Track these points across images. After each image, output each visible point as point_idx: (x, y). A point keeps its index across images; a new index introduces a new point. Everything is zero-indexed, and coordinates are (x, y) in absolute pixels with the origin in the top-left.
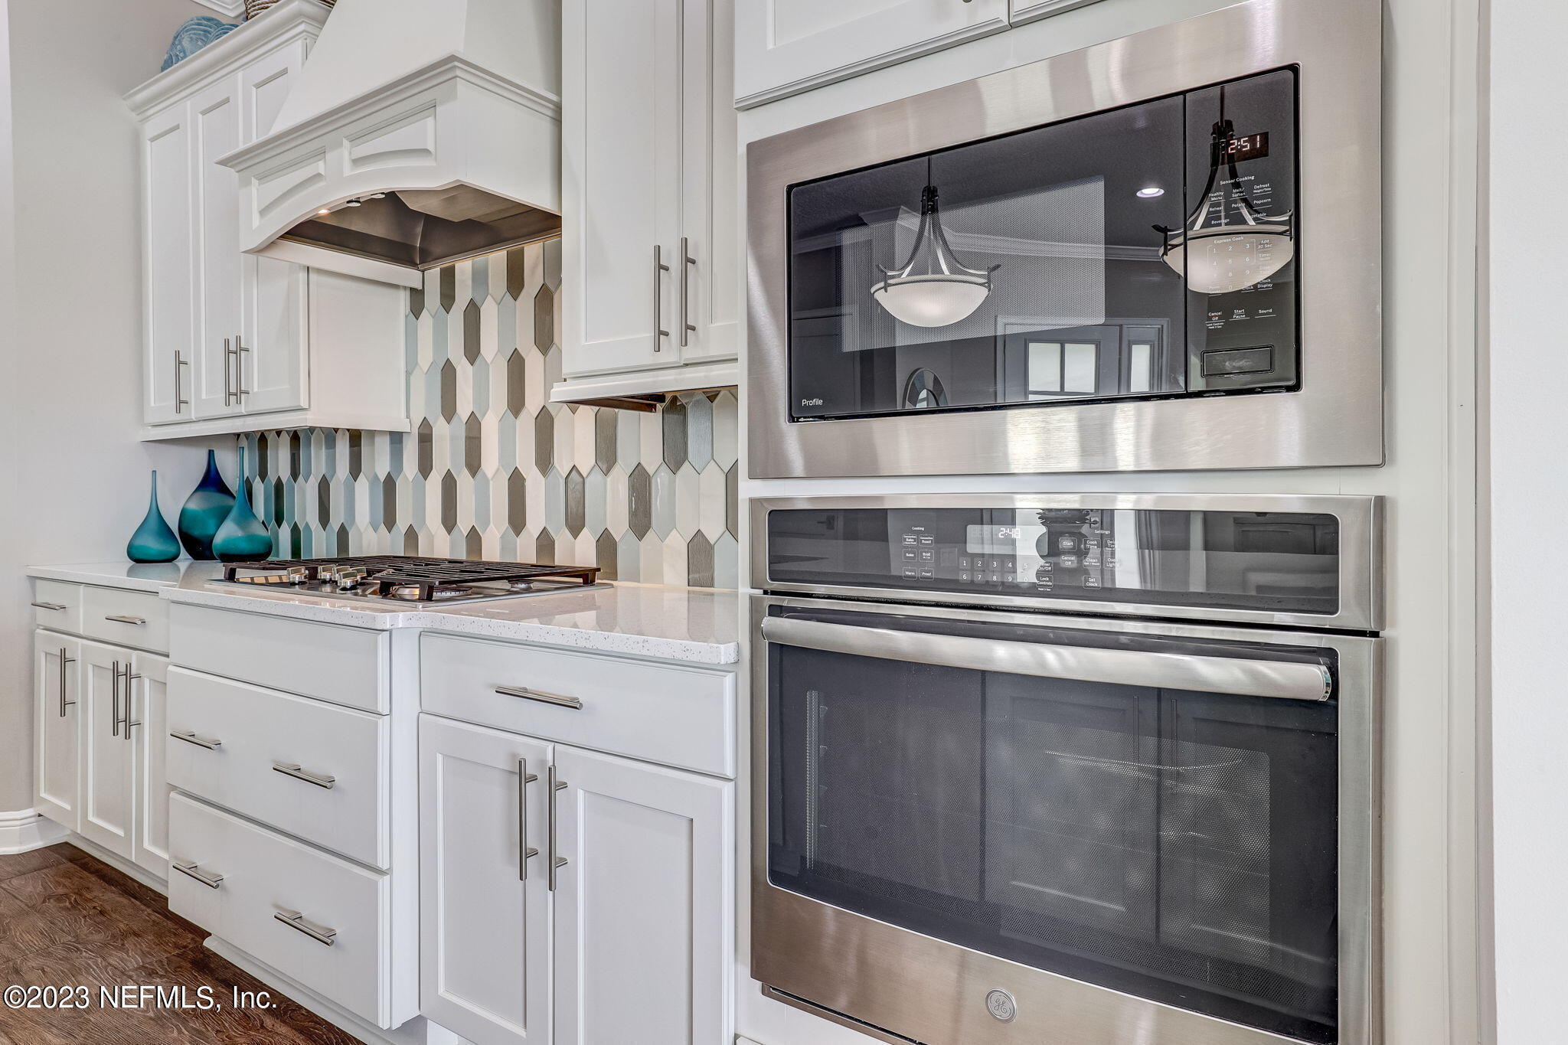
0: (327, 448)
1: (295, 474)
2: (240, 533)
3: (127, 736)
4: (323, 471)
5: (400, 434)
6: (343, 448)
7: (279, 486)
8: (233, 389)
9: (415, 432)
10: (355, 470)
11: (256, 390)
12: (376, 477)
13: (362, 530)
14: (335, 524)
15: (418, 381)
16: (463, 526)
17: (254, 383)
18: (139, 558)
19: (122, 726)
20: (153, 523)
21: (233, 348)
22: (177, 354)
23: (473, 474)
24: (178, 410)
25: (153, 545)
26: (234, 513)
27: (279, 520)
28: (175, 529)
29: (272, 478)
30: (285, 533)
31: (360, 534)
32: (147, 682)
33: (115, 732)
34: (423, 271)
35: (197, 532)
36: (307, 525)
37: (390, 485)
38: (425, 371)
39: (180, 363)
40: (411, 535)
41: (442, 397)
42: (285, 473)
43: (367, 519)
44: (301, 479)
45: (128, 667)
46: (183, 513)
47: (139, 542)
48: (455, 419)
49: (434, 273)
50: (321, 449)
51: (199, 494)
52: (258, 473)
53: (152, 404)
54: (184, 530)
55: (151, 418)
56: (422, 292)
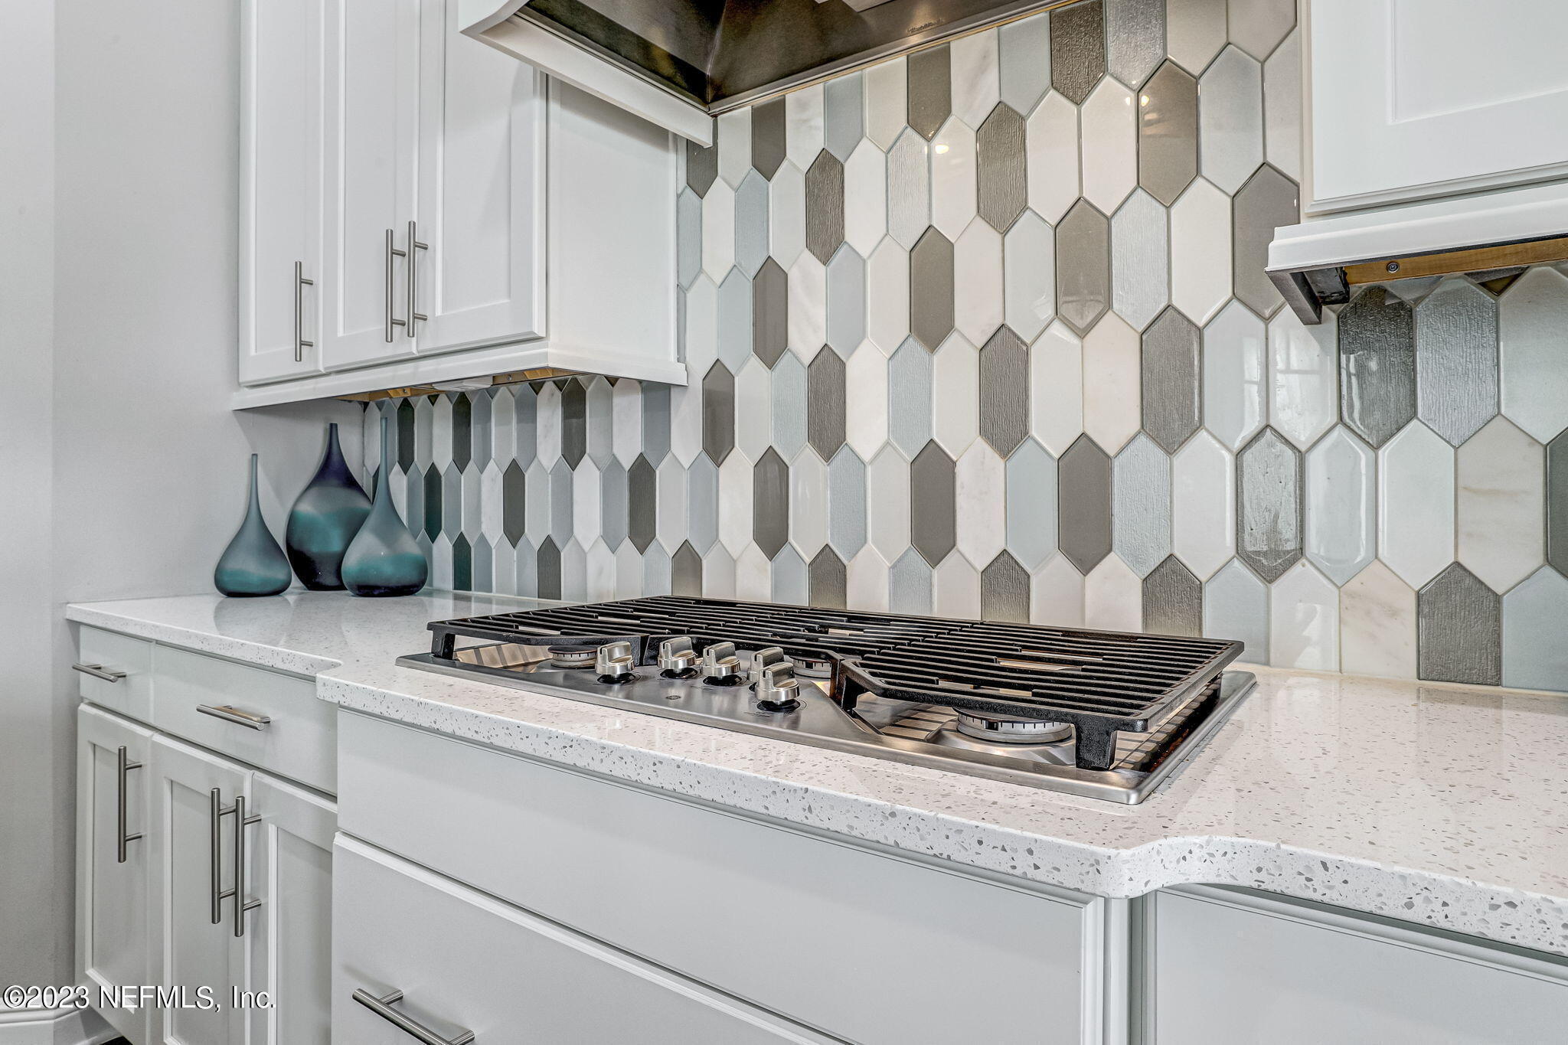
0: (519, 421)
1: (461, 459)
2: (383, 552)
3: (238, 931)
4: (514, 454)
5: (666, 388)
6: (550, 417)
7: (433, 479)
8: (400, 314)
9: (697, 386)
10: (573, 450)
11: (439, 313)
12: (616, 463)
13: (586, 548)
14: (534, 534)
15: (703, 300)
16: (804, 543)
17: (435, 303)
18: (232, 590)
19: (227, 905)
20: (252, 534)
21: (400, 244)
22: (299, 266)
23: (828, 454)
24: (298, 358)
25: (252, 568)
26: (370, 522)
27: (433, 528)
28: (281, 541)
29: (420, 465)
30: (443, 549)
31: (582, 556)
32: (272, 830)
33: (215, 918)
34: (715, 116)
35: (314, 548)
36: (482, 539)
37: (642, 477)
38: (719, 283)
39: (302, 282)
40: (687, 561)
41: (755, 325)
42: (444, 458)
43: (597, 530)
44: (471, 466)
45: (240, 802)
46: (292, 520)
47: (233, 565)
48: (785, 360)
49: (739, 114)
50: (509, 423)
51: (314, 491)
52: (397, 459)
53: (253, 352)
54: (296, 546)
55: (248, 375)
56: (713, 151)
